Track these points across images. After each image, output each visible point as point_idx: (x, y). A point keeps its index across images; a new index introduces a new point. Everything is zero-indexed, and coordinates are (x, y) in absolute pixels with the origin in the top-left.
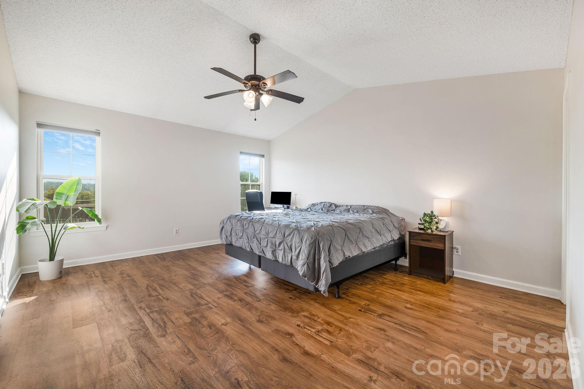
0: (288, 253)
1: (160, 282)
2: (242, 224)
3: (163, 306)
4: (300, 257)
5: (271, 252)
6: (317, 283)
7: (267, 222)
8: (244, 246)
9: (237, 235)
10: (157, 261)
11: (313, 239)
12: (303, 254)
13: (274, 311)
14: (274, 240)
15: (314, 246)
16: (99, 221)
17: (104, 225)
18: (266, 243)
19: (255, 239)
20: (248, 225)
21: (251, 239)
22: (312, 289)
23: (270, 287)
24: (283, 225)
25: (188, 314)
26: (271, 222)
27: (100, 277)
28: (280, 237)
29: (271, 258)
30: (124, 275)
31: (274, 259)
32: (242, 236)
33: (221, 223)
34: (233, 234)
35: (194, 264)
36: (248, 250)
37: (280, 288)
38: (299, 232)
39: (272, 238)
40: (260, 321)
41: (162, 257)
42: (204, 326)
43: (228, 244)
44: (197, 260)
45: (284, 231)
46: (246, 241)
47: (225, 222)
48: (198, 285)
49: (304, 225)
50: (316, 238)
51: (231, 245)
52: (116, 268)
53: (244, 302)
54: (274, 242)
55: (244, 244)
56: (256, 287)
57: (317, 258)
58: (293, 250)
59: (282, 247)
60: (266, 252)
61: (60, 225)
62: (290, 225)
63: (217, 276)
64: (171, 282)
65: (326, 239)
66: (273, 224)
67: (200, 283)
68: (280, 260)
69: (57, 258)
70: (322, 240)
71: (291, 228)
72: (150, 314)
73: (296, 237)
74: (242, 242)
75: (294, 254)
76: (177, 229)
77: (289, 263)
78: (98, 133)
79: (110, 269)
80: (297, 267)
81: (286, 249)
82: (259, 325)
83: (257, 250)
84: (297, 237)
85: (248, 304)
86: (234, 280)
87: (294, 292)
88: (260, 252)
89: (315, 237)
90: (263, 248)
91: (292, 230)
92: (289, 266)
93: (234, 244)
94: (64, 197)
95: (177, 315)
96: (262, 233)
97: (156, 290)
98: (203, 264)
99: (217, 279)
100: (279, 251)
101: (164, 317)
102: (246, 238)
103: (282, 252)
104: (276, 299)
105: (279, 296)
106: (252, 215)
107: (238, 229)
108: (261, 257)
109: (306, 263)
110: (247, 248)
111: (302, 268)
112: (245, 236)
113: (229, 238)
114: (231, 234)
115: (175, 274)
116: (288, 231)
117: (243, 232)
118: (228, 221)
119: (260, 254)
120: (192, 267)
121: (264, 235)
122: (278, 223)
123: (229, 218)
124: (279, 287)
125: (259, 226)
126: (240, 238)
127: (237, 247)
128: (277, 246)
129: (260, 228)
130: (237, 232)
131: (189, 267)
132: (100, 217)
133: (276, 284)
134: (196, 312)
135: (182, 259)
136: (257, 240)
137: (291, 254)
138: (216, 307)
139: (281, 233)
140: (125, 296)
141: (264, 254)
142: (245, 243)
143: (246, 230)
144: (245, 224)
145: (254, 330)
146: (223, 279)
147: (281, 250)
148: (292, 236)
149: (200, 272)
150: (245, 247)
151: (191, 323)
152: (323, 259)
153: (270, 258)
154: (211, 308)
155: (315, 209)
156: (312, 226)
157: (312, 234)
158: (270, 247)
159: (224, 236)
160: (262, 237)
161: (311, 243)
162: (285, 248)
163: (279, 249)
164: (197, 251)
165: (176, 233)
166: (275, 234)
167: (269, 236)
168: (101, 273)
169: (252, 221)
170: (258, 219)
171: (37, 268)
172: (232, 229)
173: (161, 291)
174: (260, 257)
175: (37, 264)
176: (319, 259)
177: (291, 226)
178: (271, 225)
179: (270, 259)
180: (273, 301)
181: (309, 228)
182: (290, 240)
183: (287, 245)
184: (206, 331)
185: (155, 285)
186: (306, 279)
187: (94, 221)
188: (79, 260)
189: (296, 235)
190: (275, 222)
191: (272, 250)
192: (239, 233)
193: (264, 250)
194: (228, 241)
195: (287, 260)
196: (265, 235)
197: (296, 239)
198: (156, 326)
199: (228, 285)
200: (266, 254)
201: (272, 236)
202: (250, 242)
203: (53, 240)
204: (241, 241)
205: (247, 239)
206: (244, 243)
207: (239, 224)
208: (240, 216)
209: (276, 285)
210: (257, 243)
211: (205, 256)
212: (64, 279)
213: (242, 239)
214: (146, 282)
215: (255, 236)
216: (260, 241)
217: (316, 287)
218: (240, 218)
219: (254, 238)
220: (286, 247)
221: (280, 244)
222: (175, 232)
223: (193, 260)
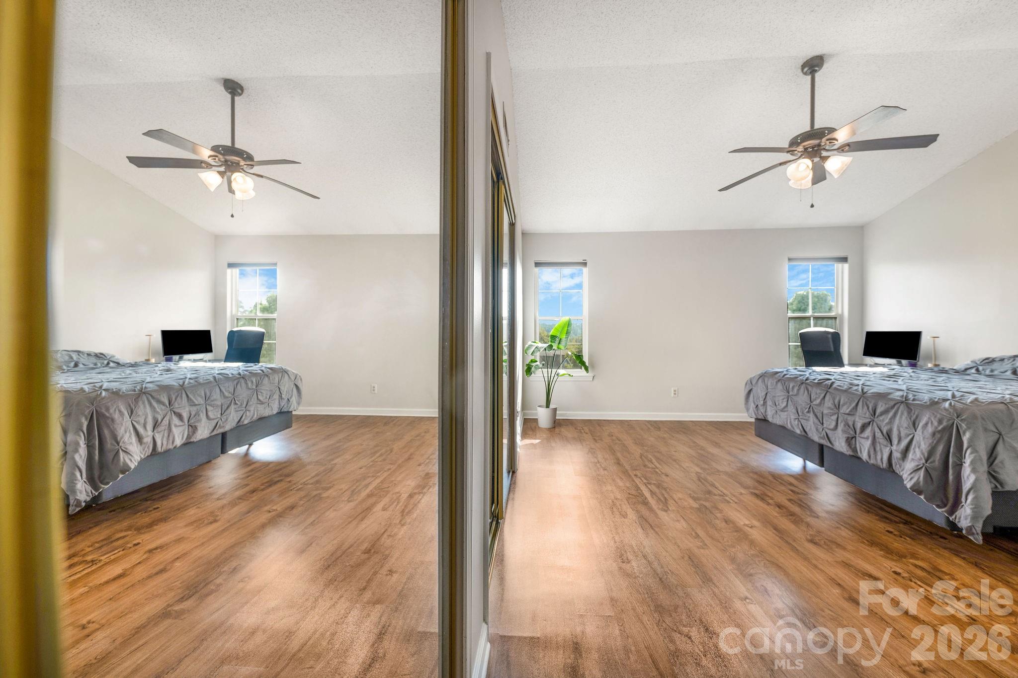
0: (882, 446)
1: (656, 454)
2: (785, 387)
3: (662, 481)
4: (910, 455)
5: (844, 439)
6: (953, 511)
7: (838, 386)
8: (789, 425)
9: (777, 404)
10: (649, 428)
11: (945, 424)
12: (917, 450)
13: (845, 538)
14: (850, 419)
15: (945, 438)
16: (587, 369)
17: (590, 374)
18: (834, 424)
19: (811, 415)
20: (798, 390)
21: (803, 413)
22: (940, 522)
23: (846, 505)
24: (872, 393)
25: (695, 499)
26: (845, 387)
27: (590, 434)
28: (865, 414)
29: (845, 450)
30: (614, 438)
31: (852, 454)
32: (785, 407)
33: (746, 384)
34: (769, 403)
35: (702, 443)
36: (798, 432)
37: (868, 512)
38: (908, 407)
39: (848, 414)
40: (812, 541)
41: (656, 425)
42: (717, 518)
43: (759, 419)
44: (706, 439)
45: (874, 404)
46: (793, 417)
47: (754, 383)
48: (708, 469)
49: (926, 397)
50: (951, 422)
51: (765, 420)
52: (604, 428)
53: (785, 510)
54: (851, 424)
55: (790, 422)
56: (813, 497)
57: (953, 463)
58: (895, 440)
59: (868, 432)
60: (833, 439)
61: (554, 371)
62: (890, 394)
63: (739, 465)
64: (670, 457)
65: (981, 429)
66: (850, 390)
67: (712, 468)
68: (864, 456)
69: (552, 406)
70: (969, 428)
71: (892, 400)
72: (648, 485)
73: (901, 417)
74: (785, 417)
75: (897, 449)
76: (676, 389)
77: (884, 465)
78: (585, 264)
79: (598, 428)
80: (903, 474)
81: (878, 438)
82: (810, 546)
83: (815, 434)
84: (904, 418)
85: (792, 514)
86: (771, 478)
87: (901, 525)
88: (823, 438)
89: (949, 420)
90: (828, 432)
91: (892, 403)
92: (883, 470)
93: (770, 420)
94: (557, 340)
95: (680, 495)
96: (826, 404)
97: (651, 461)
98: (717, 445)
99: (739, 470)
100: (863, 441)
101: (664, 492)
102: (794, 411)
103: (869, 442)
104: (853, 523)
105: (862, 521)
106: (807, 374)
107: (777, 395)
108: (824, 447)
109: (922, 468)
110: (795, 428)
111: (912, 475)
112: (791, 408)
113: (762, 409)
114: (765, 403)
115: (675, 450)
116: (884, 405)
117: (788, 401)
118: (760, 381)
119: (824, 442)
120: (699, 446)
121: (829, 408)
122: (862, 390)
123: (763, 376)
124: (865, 509)
125: (820, 392)
126: (782, 410)
127: (775, 425)
128: (858, 431)
129: (823, 395)
130: (776, 399)
131: (694, 445)
132: (587, 364)
133: (860, 504)
134: (706, 500)
135: (684, 433)
136: (816, 416)
137: (888, 448)
138: (736, 503)
139: (866, 408)
140: (618, 459)
141: (830, 442)
142: (792, 420)
143: (793, 397)
144: (791, 387)
145: (799, 548)
146: (749, 472)
147: (867, 438)
148: (891, 414)
149: (712, 454)
150: (792, 426)
151: (699, 509)
152: (969, 465)
153: (842, 450)
154: (728, 502)
155: (992, 371)
156: (945, 400)
157: (940, 414)
158: (842, 430)
159: (752, 406)
160: (825, 412)
161: (939, 432)
162: (876, 436)
163: (862, 435)
164: (706, 426)
165: (675, 394)
166: (853, 408)
167: (841, 411)
168: (590, 430)
169: (806, 384)
170: (819, 380)
171: (536, 414)
172: (768, 395)
173: (658, 465)
174: (821, 447)
175: (536, 410)
176: (959, 466)
177: (891, 396)
178: (845, 391)
179: (842, 454)
180: (847, 526)
181: (934, 404)
182: (887, 421)
183: (879, 431)
184: (721, 524)
185: (650, 456)
186: (922, 497)
187: (581, 369)
188: (568, 412)
189: (902, 414)
190: (856, 388)
191: (847, 436)
192: (780, 401)
193: (830, 436)
194: (760, 413)
195: (879, 457)
196: (832, 409)
197: (901, 423)
198: (655, 498)
199: (758, 482)
200: (834, 443)
201: (847, 411)
202: (801, 418)
203: (549, 385)
204: (784, 415)
205: (794, 413)
206: (790, 420)
207: (779, 385)
208: (783, 374)
209: (859, 506)
210: (816, 421)
211: (720, 435)
212: (557, 430)
213: (786, 413)
214: (640, 451)
215: (810, 409)
216: (821, 417)
217: (951, 519)
218: (782, 376)
219: (808, 412)
220: (878, 434)
221: (864, 427)
222: (673, 392)
223: (700, 437)
